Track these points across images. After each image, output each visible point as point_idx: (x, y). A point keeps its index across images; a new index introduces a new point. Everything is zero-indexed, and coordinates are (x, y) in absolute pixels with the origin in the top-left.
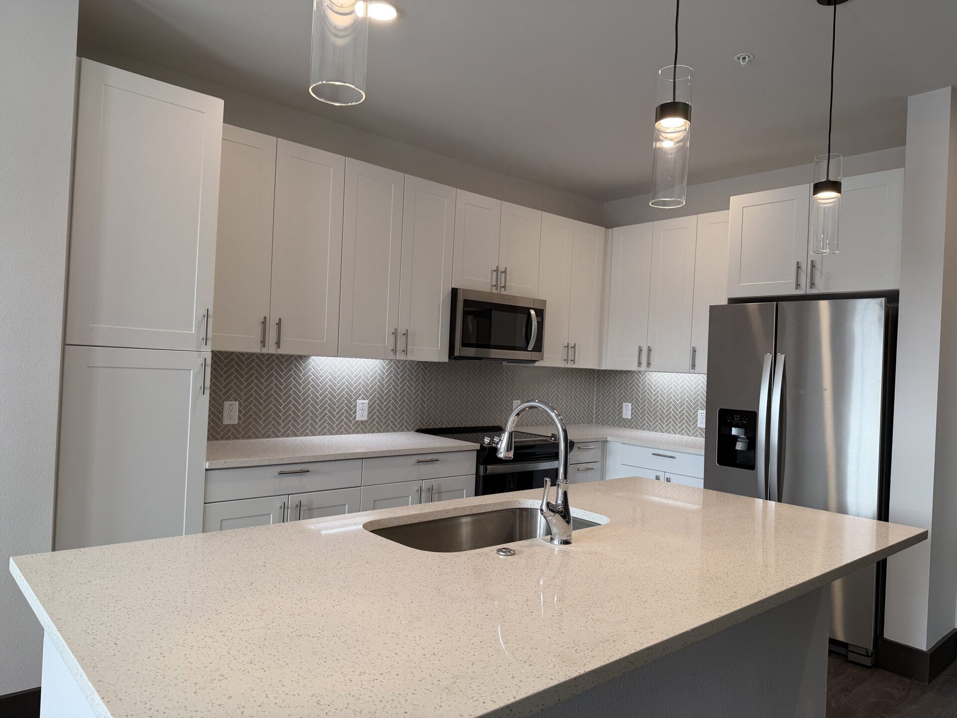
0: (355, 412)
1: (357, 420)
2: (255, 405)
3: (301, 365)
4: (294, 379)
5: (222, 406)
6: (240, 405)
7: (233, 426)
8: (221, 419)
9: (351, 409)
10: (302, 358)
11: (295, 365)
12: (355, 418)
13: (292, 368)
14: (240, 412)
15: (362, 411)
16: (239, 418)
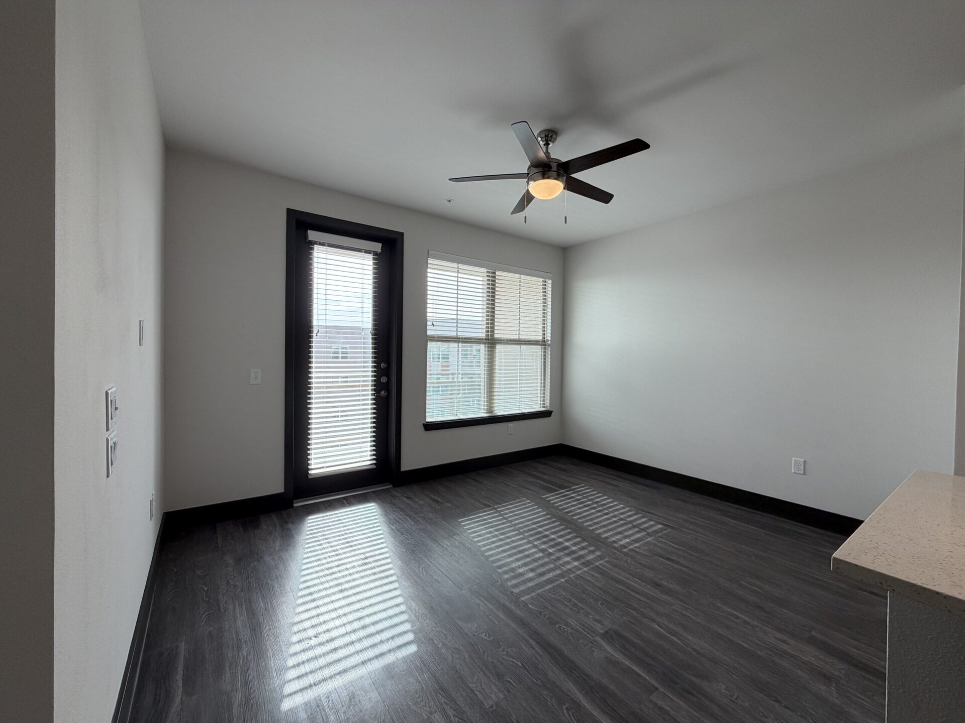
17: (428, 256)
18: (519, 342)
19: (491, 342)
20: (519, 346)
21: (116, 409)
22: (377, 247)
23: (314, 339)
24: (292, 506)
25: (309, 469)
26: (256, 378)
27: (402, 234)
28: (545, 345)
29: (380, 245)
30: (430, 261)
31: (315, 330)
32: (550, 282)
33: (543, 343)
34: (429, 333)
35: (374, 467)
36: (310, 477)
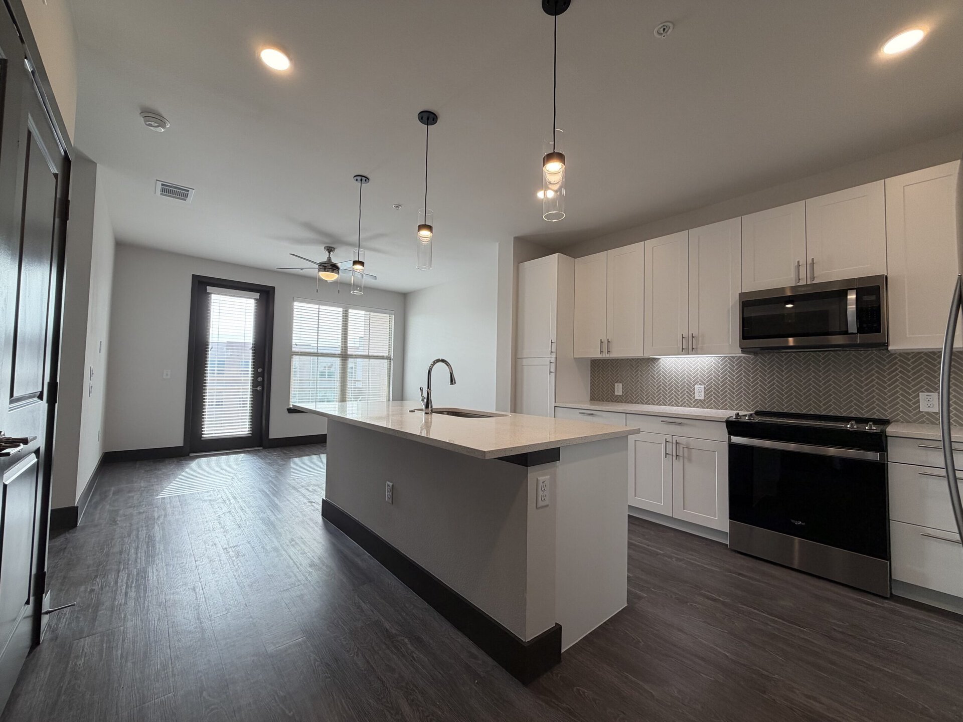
0: (694, 393)
1: (696, 398)
2: (630, 386)
3: (655, 364)
4: (651, 372)
5: (614, 385)
6: (623, 385)
7: (620, 396)
8: (614, 392)
9: (691, 392)
10: (655, 360)
11: (651, 364)
12: (694, 397)
13: (649, 366)
14: (622, 388)
15: (699, 393)
16: (623, 392)
17: (293, 300)
18: (368, 357)
19: (344, 356)
20: (368, 360)
21: (93, 374)
22: (257, 295)
23: (210, 353)
24: (189, 455)
25: (203, 434)
26: (167, 375)
27: (274, 288)
28: (390, 359)
29: (259, 294)
30: (296, 304)
31: (210, 347)
32: (393, 316)
33: (389, 358)
34: (294, 350)
35: (250, 435)
36: (202, 439)
